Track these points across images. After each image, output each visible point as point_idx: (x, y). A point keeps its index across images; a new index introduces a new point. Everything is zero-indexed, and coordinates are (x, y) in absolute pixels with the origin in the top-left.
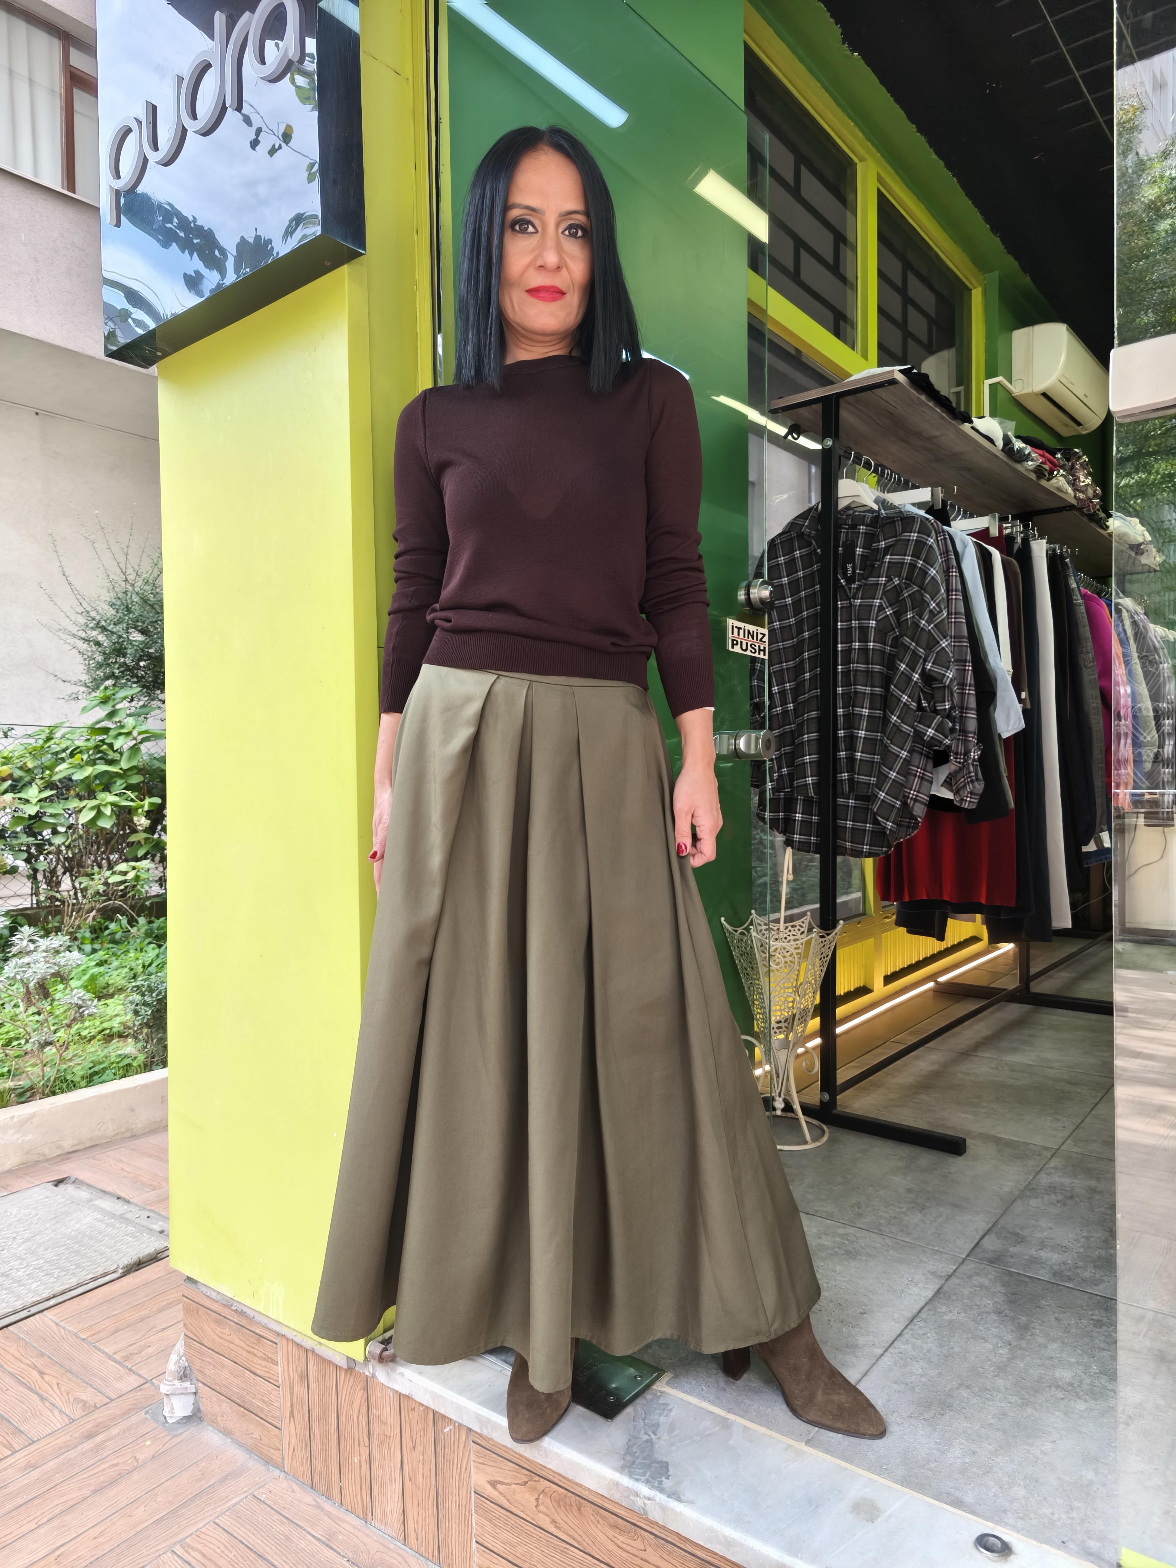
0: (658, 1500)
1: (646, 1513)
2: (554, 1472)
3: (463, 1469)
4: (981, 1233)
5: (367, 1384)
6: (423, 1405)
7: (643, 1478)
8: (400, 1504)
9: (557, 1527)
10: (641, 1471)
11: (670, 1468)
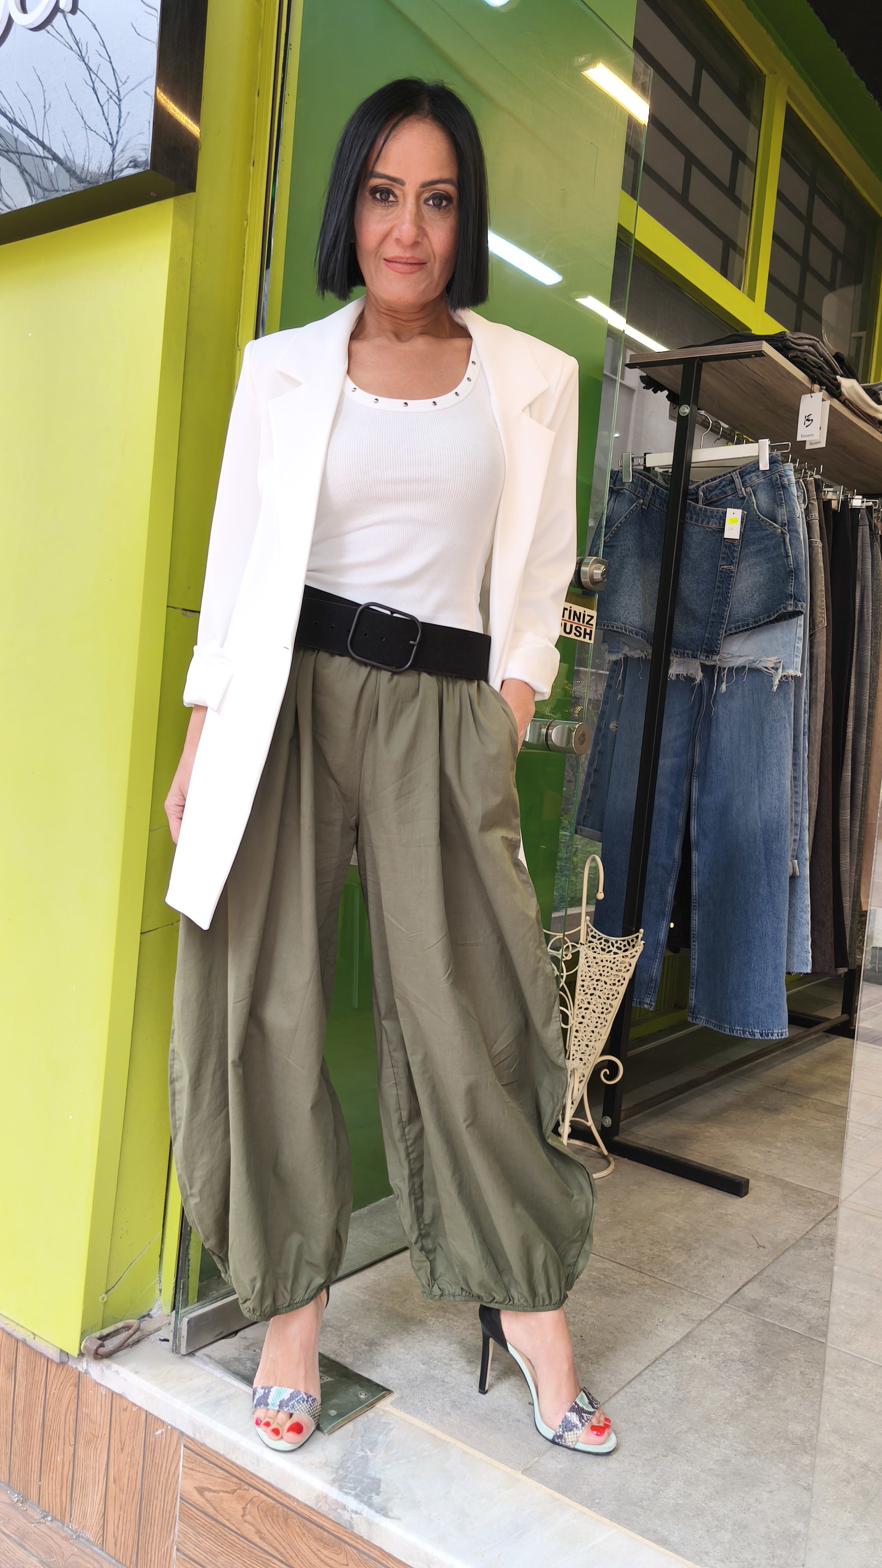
0: (365, 1514)
1: (352, 1526)
2: (264, 1481)
3: (171, 1474)
4: (745, 1280)
5: (80, 1379)
6: (136, 1405)
7: (353, 1492)
8: (102, 1507)
9: (261, 1538)
10: (352, 1485)
11: (382, 1485)
